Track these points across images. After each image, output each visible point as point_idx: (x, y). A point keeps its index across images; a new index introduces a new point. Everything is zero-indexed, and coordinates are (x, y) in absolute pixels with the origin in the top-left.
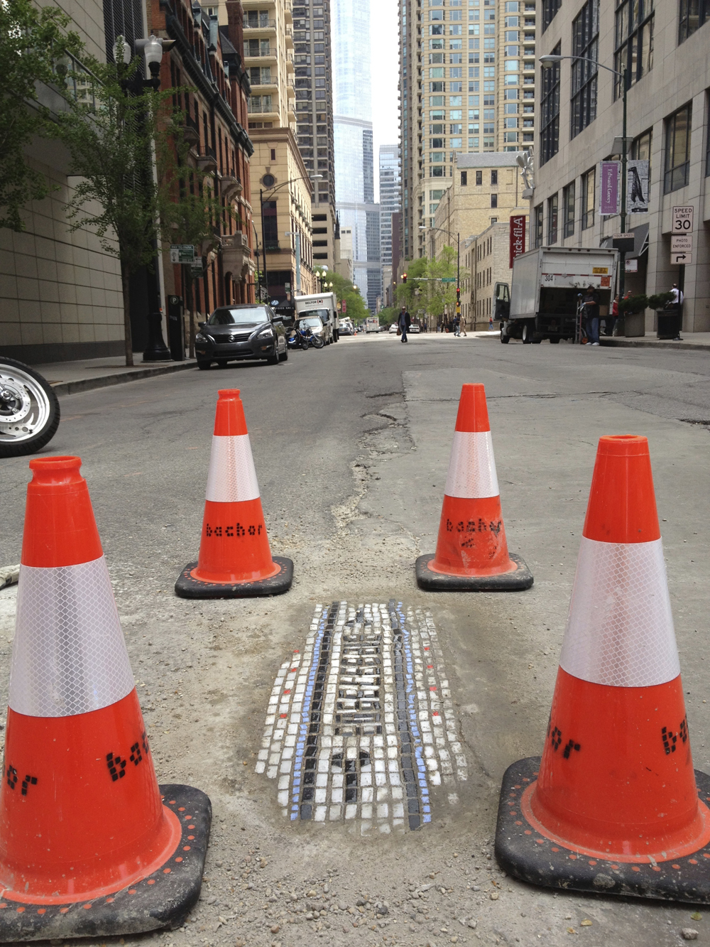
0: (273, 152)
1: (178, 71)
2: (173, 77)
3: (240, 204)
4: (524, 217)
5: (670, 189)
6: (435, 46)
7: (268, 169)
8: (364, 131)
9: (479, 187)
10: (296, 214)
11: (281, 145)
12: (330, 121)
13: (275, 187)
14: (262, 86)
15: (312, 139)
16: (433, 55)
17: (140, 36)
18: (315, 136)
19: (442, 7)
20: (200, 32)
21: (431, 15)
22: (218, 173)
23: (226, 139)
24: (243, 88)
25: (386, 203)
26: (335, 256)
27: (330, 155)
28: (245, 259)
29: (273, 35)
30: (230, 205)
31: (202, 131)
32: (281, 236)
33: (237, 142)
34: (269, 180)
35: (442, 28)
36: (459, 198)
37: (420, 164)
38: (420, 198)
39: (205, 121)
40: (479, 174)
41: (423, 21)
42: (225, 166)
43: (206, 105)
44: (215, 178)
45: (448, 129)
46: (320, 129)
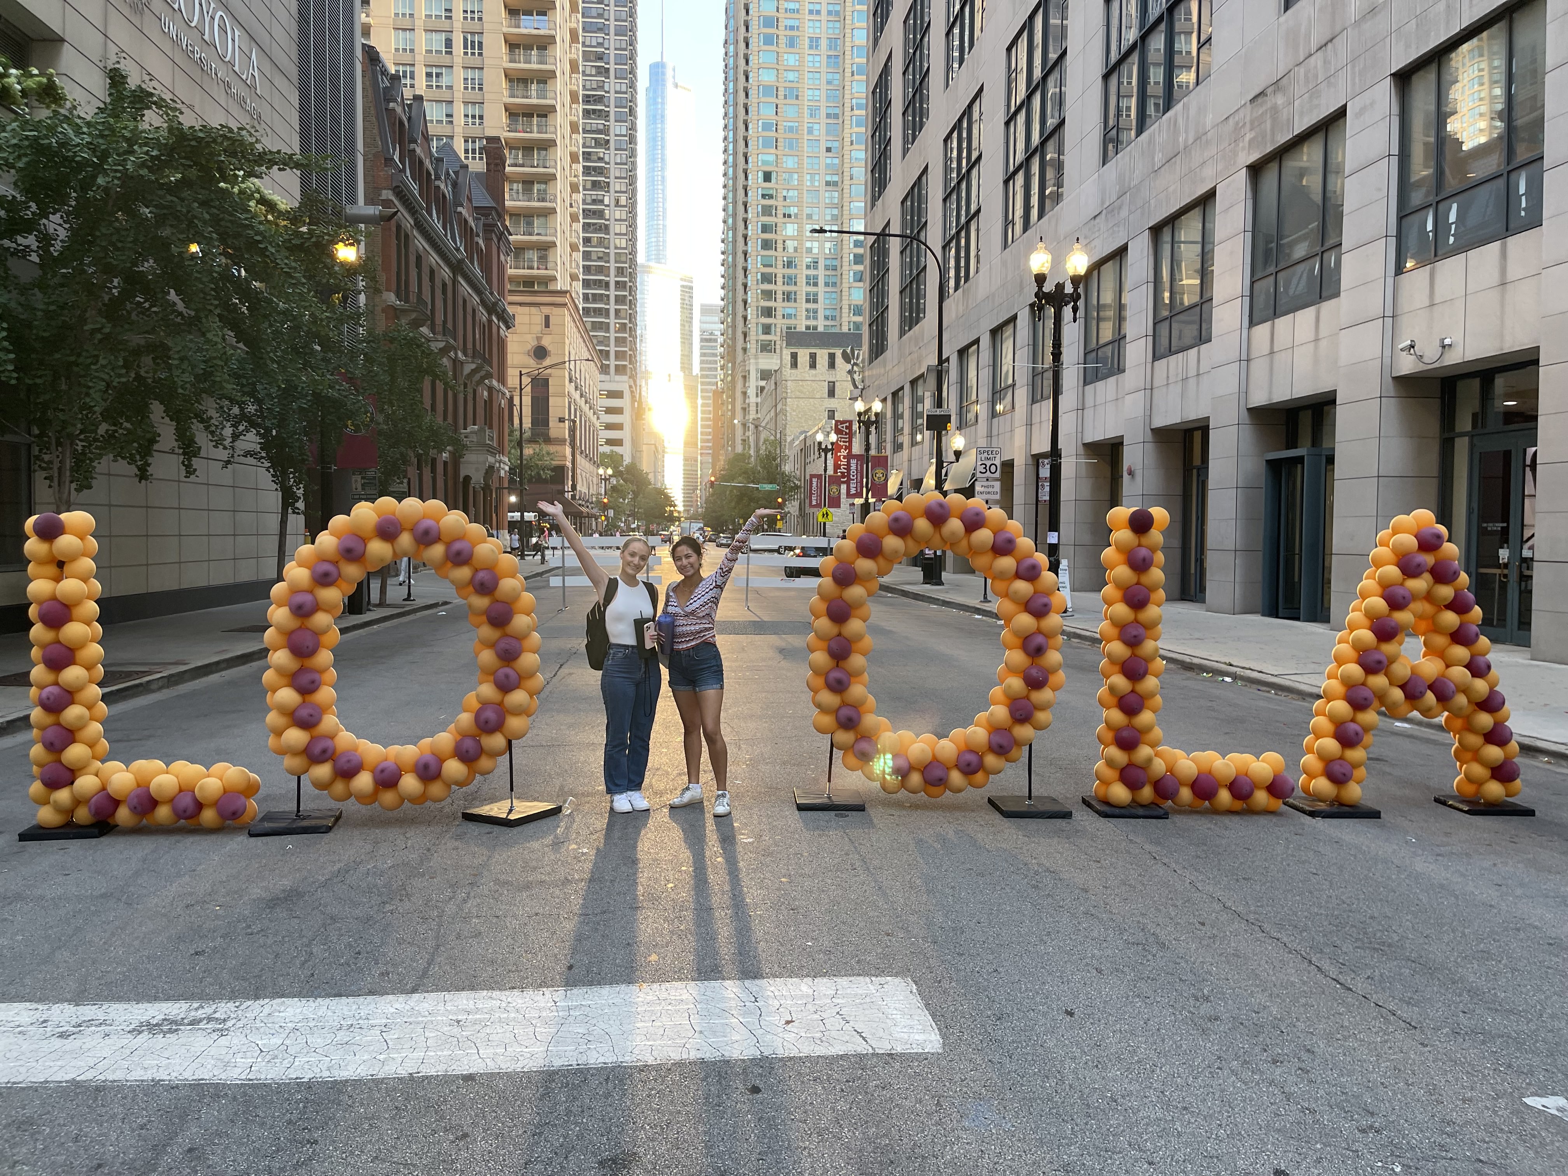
0: (547, 318)
1: (407, 236)
2: (399, 246)
3: (490, 389)
4: (851, 422)
5: (1039, 397)
6: (764, 196)
7: (539, 339)
8: (682, 286)
9: (813, 372)
10: (576, 395)
11: (556, 311)
12: (633, 277)
13: (547, 362)
14: (534, 238)
15: (608, 296)
16: (763, 206)
17: (353, 200)
18: (612, 293)
19: (773, 151)
20: (442, 186)
21: (760, 159)
22: (460, 354)
23: (474, 311)
24: (502, 248)
25: (707, 376)
26: (635, 443)
27: (632, 318)
28: (491, 459)
29: (553, 177)
30: (475, 391)
31: (439, 304)
32: (553, 423)
33: (490, 314)
34: (540, 353)
35: (774, 176)
36: (789, 383)
37: (745, 335)
38: (744, 377)
39: (444, 292)
40: (813, 357)
41: (750, 165)
42: (470, 345)
43: (445, 273)
44: (455, 361)
45: (780, 296)
46: (619, 285)
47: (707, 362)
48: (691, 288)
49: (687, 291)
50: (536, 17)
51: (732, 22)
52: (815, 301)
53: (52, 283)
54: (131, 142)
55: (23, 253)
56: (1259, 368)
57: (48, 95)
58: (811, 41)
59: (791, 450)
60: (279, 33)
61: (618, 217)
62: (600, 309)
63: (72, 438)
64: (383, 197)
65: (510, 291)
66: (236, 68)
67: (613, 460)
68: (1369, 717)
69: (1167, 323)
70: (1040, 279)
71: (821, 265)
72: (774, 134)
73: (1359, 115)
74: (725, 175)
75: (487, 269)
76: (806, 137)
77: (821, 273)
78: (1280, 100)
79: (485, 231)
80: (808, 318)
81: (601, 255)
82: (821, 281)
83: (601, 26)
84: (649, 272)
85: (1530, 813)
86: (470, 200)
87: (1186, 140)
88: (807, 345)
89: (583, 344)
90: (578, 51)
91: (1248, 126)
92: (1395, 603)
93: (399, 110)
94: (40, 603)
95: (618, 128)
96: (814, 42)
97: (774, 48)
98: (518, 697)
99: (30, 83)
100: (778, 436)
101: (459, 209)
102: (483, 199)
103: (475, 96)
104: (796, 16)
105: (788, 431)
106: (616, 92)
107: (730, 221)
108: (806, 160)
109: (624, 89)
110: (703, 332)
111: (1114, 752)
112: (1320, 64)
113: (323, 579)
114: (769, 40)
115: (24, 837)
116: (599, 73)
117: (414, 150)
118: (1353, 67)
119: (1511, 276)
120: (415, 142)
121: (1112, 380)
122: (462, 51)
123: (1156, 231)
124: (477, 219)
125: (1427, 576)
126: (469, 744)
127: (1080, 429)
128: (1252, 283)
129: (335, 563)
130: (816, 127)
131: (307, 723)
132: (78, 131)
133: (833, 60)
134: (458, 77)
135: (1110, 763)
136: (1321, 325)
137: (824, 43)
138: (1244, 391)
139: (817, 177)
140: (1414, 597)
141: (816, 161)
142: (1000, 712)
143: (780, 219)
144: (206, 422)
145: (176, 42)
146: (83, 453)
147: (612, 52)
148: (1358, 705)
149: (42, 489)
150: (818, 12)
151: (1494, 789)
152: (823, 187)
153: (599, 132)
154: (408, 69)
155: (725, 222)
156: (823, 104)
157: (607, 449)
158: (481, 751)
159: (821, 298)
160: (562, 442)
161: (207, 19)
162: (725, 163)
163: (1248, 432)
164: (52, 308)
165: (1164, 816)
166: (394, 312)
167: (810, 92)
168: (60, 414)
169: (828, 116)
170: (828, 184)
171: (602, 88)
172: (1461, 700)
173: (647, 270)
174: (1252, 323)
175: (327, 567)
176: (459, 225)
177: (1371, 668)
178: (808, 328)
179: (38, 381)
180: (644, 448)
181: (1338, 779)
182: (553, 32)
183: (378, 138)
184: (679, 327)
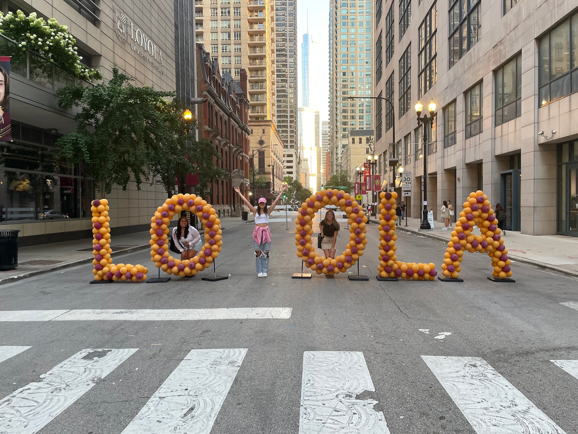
0: (264, 130)
1: (212, 106)
2: (209, 110)
3: (242, 156)
6: (343, 81)
7: (261, 137)
8: (316, 115)
9: (360, 145)
10: (274, 157)
11: (267, 127)
12: (296, 113)
13: (264, 146)
14: (259, 102)
15: (287, 120)
16: (343, 85)
17: (193, 96)
18: (289, 119)
19: (346, 64)
20: (224, 88)
21: (342, 68)
22: (231, 145)
23: (236, 130)
24: (246, 107)
25: (325, 147)
26: (297, 172)
27: (296, 128)
28: (242, 180)
29: (265, 80)
30: (237, 157)
31: (224, 128)
32: (266, 167)
33: (242, 130)
34: (261, 142)
35: (347, 73)
36: (352, 149)
37: (337, 132)
38: (337, 147)
39: (226, 124)
40: (360, 139)
41: (338, 70)
42: (235, 142)
43: (226, 117)
44: (230, 147)
45: (349, 117)
46: (292, 116)
47: (324, 142)
48: (319, 115)
49: (317, 117)
50: (259, 25)
51: (331, 18)
52: (363, 119)
53: (99, 133)
54: (119, 93)
55: (90, 125)
56: (498, 141)
57: (97, 77)
58: (360, 23)
59: (353, 174)
60: (169, 45)
61: (290, 92)
62: (285, 125)
63: (105, 178)
64: (204, 94)
65: (249, 121)
66: (155, 58)
67: (289, 180)
68: (460, 252)
69: (470, 126)
70: (419, 113)
71: (364, 106)
72: (347, 58)
73: (525, 52)
74: (330, 74)
75: (240, 115)
76: (358, 59)
77: (365, 108)
78: (502, 47)
79: (240, 102)
80: (360, 125)
81: (285, 106)
82: (365, 111)
83: (284, 24)
84: (303, 111)
85: (514, 281)
86: (234, 92)
87: (474, 61)
88: (358, 135)
89: (277, 139)
90: (274, 35)
91: (492, 57)
92: (469, 219)
93: (209, 64)
94: (95, 223)
95: (290, 60)
96: (361, 23)
97: (346, 27)
98: (215, 247)
99: (92, 73)
100: (348, 168)
101: (231, 95)
102: (239, 91)
103: (238, 53)
104: (354, 14)
105: (351, 167)
106: (289, 47)
107: (332, 91)
108: (358, 67)
109: (292, 46)
110: (323, 131)
111: (382, 262)
112: (513, 35)
113: (164, 216)
114: (344, 24)
115: (91, 283)
116: (283, 41)
117: (214, 77)
118: (523, 36)
119: (573, 108)
120: (215, 74)
121: (453, 146)
122: (234, 38)
123: (466, 93)
124: (237, 98)
125: (480, 211)
126: (202, 259)
127: (443, 164)
128: (495, 111)
129: (167, 211)
130: (362, 54)
131: (161, 254)
132: (105, 91)
133: (368, 30)
134: (232, 48)
135: (381, 265)
136: (517, 126)
137: (365, 23)
138: (493, 149)
139: (363, 73)
140: (474, 217)
141: (362, 67)
142: (348, 251)
143: (349, 89)
144: (144, 173)
145: (136, 52)
146: (109, 183)
147: (288, 33)
148: (457, 249)
149: (98, 195)
150: (363, 12)
151: (503, 274)
152: (365, 77)
153: (283, 62)
154: (216, 46)
155: (330, 91)
156: (365, 46)
157: (287, 175)
158: (206, 261)
159: (364, 117)
160: (269, 173)
161: (145, 43)
162: (330, 69)
163: (495, 164)
164: (99, 141)
165: (397, 280)
166: (208, 132)
167: (360, 42)
168: (102, 172)
169: (367, 50)
170: (367, 75)
171: (284, 46)
172: (490, 247)
173: (302, 109)
174: (496, 126)
175: (165, 212)
176: (230, 101)
177: (461, 238)
178: (360, 128)
179: (96, 162)
180: (301, 174)
181: (451, 271)
182: (265, 30)
183: (202, 74)
184: (314, 130)
